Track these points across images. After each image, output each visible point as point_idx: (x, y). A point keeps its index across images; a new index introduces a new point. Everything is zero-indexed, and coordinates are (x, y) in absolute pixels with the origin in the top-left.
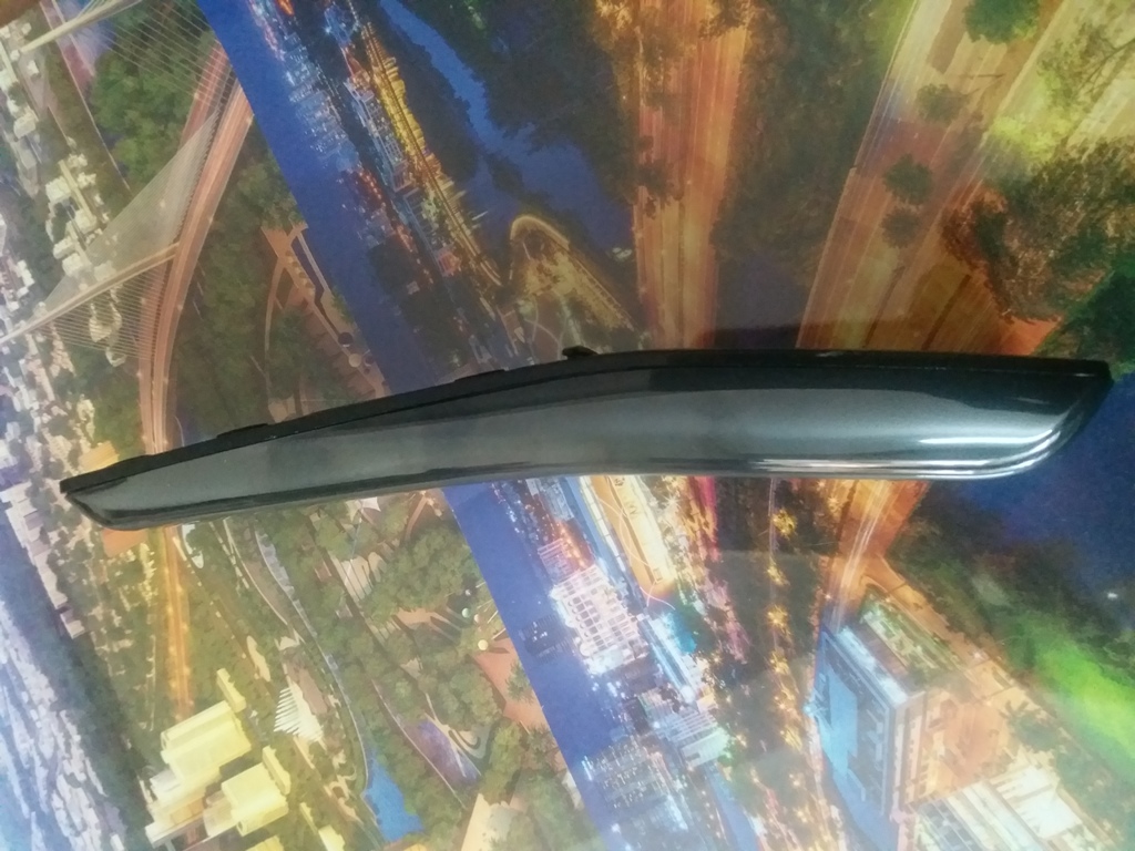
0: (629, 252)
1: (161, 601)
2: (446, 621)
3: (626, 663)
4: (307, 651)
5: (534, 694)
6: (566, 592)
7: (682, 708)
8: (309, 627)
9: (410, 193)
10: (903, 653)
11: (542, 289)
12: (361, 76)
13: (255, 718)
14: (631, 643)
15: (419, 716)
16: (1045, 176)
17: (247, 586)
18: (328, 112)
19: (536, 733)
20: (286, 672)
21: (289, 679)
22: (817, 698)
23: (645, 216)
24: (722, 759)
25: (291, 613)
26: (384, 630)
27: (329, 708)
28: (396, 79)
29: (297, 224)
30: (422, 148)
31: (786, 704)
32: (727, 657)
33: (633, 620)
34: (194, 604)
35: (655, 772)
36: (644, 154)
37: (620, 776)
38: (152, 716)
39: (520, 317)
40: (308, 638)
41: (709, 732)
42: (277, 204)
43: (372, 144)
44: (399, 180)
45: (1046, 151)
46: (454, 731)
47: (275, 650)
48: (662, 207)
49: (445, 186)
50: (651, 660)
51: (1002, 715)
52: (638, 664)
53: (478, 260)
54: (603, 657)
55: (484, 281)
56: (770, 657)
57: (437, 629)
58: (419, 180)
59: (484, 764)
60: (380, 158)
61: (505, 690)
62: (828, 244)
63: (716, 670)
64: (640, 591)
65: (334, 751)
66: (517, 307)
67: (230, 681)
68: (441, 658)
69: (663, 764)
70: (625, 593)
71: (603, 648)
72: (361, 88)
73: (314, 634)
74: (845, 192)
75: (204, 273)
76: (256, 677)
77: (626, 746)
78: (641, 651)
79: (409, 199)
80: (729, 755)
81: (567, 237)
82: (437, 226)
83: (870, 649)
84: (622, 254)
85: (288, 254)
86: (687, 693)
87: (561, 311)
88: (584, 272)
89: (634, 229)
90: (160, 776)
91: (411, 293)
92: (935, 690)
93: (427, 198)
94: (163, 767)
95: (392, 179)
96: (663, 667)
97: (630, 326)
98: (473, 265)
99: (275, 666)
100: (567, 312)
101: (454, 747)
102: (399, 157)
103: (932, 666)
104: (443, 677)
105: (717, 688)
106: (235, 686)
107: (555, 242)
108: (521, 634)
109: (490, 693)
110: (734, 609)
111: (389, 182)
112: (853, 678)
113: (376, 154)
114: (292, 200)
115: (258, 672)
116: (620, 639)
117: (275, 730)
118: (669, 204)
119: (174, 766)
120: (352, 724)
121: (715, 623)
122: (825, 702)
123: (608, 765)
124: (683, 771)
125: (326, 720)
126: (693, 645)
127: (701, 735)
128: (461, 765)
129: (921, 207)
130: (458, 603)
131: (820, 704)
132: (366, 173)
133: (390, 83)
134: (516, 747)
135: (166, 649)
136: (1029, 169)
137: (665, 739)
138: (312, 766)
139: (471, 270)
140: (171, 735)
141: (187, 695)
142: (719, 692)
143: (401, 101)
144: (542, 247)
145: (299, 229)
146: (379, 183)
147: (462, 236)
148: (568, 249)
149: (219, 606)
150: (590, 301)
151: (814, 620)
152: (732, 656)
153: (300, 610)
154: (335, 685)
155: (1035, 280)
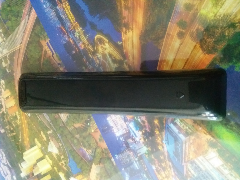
0: (121, 43)
1: (21, 124)
2: (84, 126)
3: (124, 133)
4: (54, 134)
5: (104, 141)
6: (110, 118)
7: (136, 142)
8: (54, 128)
9: (72, 31)
10: (184, 128)
11: (103, 51)
12: (60, 5)
13: (43, 149)
14: (125, 129)
15: (79, 147)
16: (212, 22)
17: (40, 120)
18: (53, 13)
19: (105, 149)
21: (50, 140)
22: (165, 139)
23: (125, 34)
24: (145, 153)
25: (50, 126)
26: (71, 129)
27: (60, 146)
28: (68, 6)
29: (47, 39)
30: (74, 21)
31: (159, 140)
32: (146, 131)
33: (125, 124)
34: (29, 125)
35: (131, 156)
36: (124, 20)
37: (123, 158)
38: (21, 149)
39: (98, 58)
40: (54, 131)
41: (143, 147)
42: (43, 35)
43: (63, 20)
44: (70, 28)
45: (212, 17)
46: (87, 150)
47: (47, 134)
48: (128, 32)
49: (80, 29)
50: (129, 132)
51: (206, 141)
52: (126, 133)
53: (88, 45)
54: (119, 132)
55: (89, 50)
56: (155, 130)
57: (83, 128)
58: (74, 28)
59: (94, 157)
60: (65, 24)
61: (98, 141)
62: (165, 39)
63: (144, 134)
64: (127, 118)
65: (61, 155)
66: (97, 55)
67: (38, 141)
68: (84, 134)
69: (133, 155)
70: (123, 118)
71: (119, 130)
72: (60, 8)
73: (55, 130)
74: (168, 27)
75: (27, 51)
76: (43, 140)
77: (125, 151)
78: (127, 130)
79: (72, 32)
80: (147, 152)
81: (108, 40)
82: (78, 38)
83: (177, 128)
84: (120, 43)
85: (46, 46)
86: (137, 139)
87: (107, 56)
88: (112, 47)
89: (122, 37)
90: (23, 162)
91: (73, 53)
92: (191, 136)
93: (76, 32)
94: (24, 160)
95: (68, 28)
96: (132, 133)
97: (122, 59)
98: (87, 46)
99: (47, 137)
100: (108, 57)
101: (87, 153)
102: (69, 23)
103: (190, 131)
104: (84, 138)
105: (144, 138)
106: (39, 142)
107: (105, 41)
108: (101, 128)
109: (95, 141)
110: (147, 120)
111: (67, 29)
112: (173, 134)
113: (64, 22)
114: (46, 34)
115: (44, 138)
116: (123, 128)
117: (48, 151)
118: (130, 31)
119: (26, 160)
120: (65, 149)
121: (143, 124)
122: (167, 140)
123: (121, 155)
124: (137, 156)
125: (59, 149)
126: (138, 129)
127: (141, 148)
128: (89, 157)
129: (185, 30)
130: (87, 122)
131: (166, 140)
132: (62, 27)
134: (101, 153)
135: (23, 135)
136: (208, 21)
137: (133, 149)
138: (57, 159)
139: (86, 48)
140: (25, 154)
141: (28, 144)
143: (69, 10)
144: (102, 42)
145: (48, 40)
146: (65, 29)
147: (84, 40)
148: (108, 42)
149: (34, 124)
150: (113, 54)
151: (164, 122)
152: (147, 131)
153: (52, 125)
154: (61, 141)
155: (210, 46)
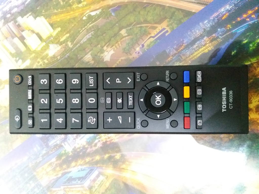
1: (73, 10)
4: (68, 49)
8: (74, 49)
9: (180, 58)
10: (95, 184)
12: (208, 41)
13: (51, 39)
18: (198, 34)
20: (63, 45)
22: (82, 168)
25: (77, 44)
27: (57, 57)
28: (208, 50)
29: (169, 28)
30: (192, 59)
31: (80, 162)
38: (46, 13)
40: (72, 49)
41: (71, 147)
44: (184, 55)
47: (67, 41)
56: (89, 157)
60: (188, 49)
63: (84, 147)
65: (48, 60)
67: (58, 31)
69: (62, 138)
72: (205, 41)
75: (154, 6)
83: (95, 178)
85: (162, 27)
86: (78, 141)
92: (89, 192)
99: (64, 42)
102: (189, 54)
106: (57, 33)
110: (98, 149)
112: (88, 175)
115: (62, 38)
117: (49, 45)
120: (54, 63)
122: (82, 170)
124: (61, 142)
125: (54, 57)
126: (88, 141)
127: (70, 145)
132: (184, 46)
133: (207, 48)
135: (62, 13)
137: (67, 138)
138: (43, 55)
140: (43, 19)
142: (79, 148)
143: (203, 52)
146: (182, 50)
149: (75, 25)
151: (98, 165)
152: (87, 149)
153: (78, 46)
154: (62, 57)
